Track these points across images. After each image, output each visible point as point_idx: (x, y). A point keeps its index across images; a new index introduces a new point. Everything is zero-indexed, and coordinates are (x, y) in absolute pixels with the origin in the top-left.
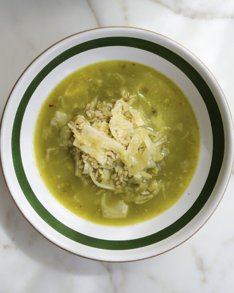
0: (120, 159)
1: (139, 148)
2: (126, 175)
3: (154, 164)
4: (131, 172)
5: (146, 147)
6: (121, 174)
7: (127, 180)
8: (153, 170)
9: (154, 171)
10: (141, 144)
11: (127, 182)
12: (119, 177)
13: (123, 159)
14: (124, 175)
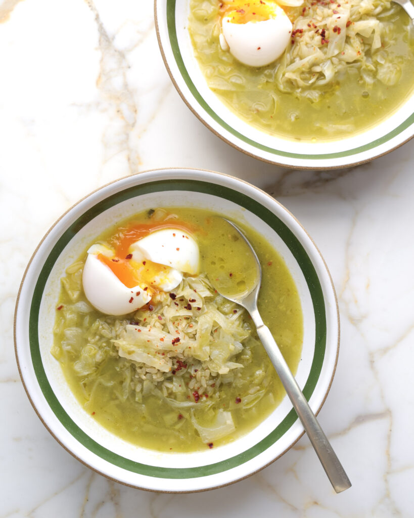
0: (192, 356)
1: (212, 332)
2: (208, 375)
3: (240, 347)
4: (214, 368)
5: (221, 327)
6: (201, 376)
7: (211, 382)
8: (242, 357)
9: (245, 356)
10: (212, 325)
11: (213, 385)
12: (200, 381)
13: (194, 354)
14: (205, 377)
